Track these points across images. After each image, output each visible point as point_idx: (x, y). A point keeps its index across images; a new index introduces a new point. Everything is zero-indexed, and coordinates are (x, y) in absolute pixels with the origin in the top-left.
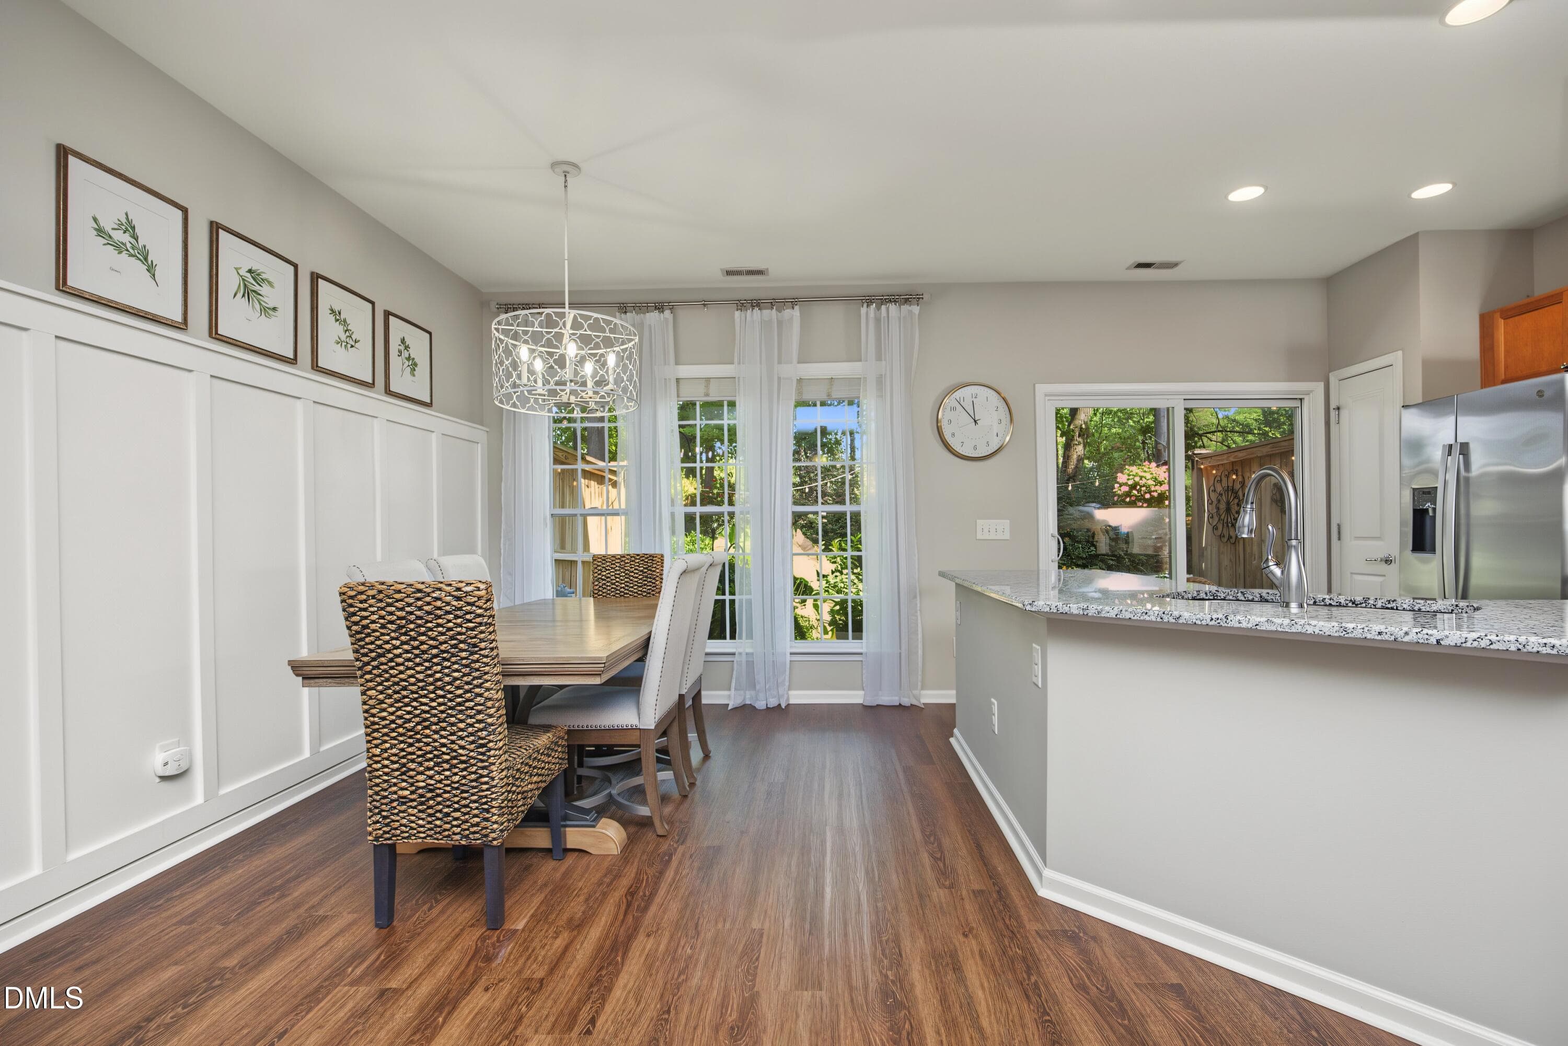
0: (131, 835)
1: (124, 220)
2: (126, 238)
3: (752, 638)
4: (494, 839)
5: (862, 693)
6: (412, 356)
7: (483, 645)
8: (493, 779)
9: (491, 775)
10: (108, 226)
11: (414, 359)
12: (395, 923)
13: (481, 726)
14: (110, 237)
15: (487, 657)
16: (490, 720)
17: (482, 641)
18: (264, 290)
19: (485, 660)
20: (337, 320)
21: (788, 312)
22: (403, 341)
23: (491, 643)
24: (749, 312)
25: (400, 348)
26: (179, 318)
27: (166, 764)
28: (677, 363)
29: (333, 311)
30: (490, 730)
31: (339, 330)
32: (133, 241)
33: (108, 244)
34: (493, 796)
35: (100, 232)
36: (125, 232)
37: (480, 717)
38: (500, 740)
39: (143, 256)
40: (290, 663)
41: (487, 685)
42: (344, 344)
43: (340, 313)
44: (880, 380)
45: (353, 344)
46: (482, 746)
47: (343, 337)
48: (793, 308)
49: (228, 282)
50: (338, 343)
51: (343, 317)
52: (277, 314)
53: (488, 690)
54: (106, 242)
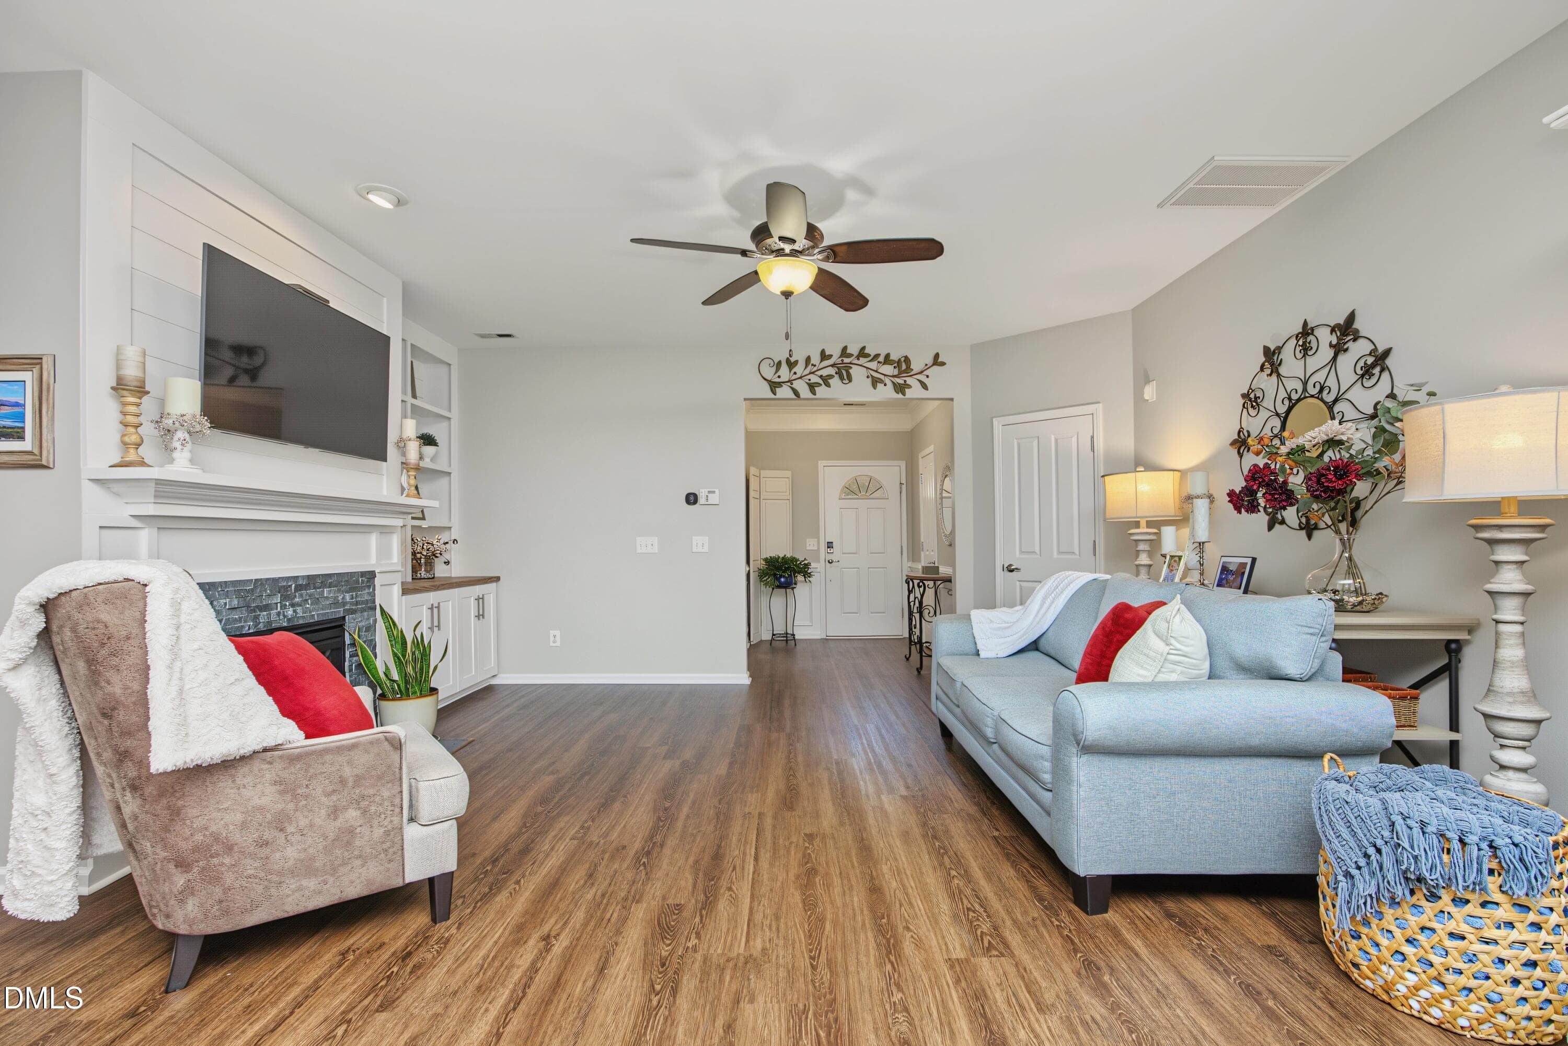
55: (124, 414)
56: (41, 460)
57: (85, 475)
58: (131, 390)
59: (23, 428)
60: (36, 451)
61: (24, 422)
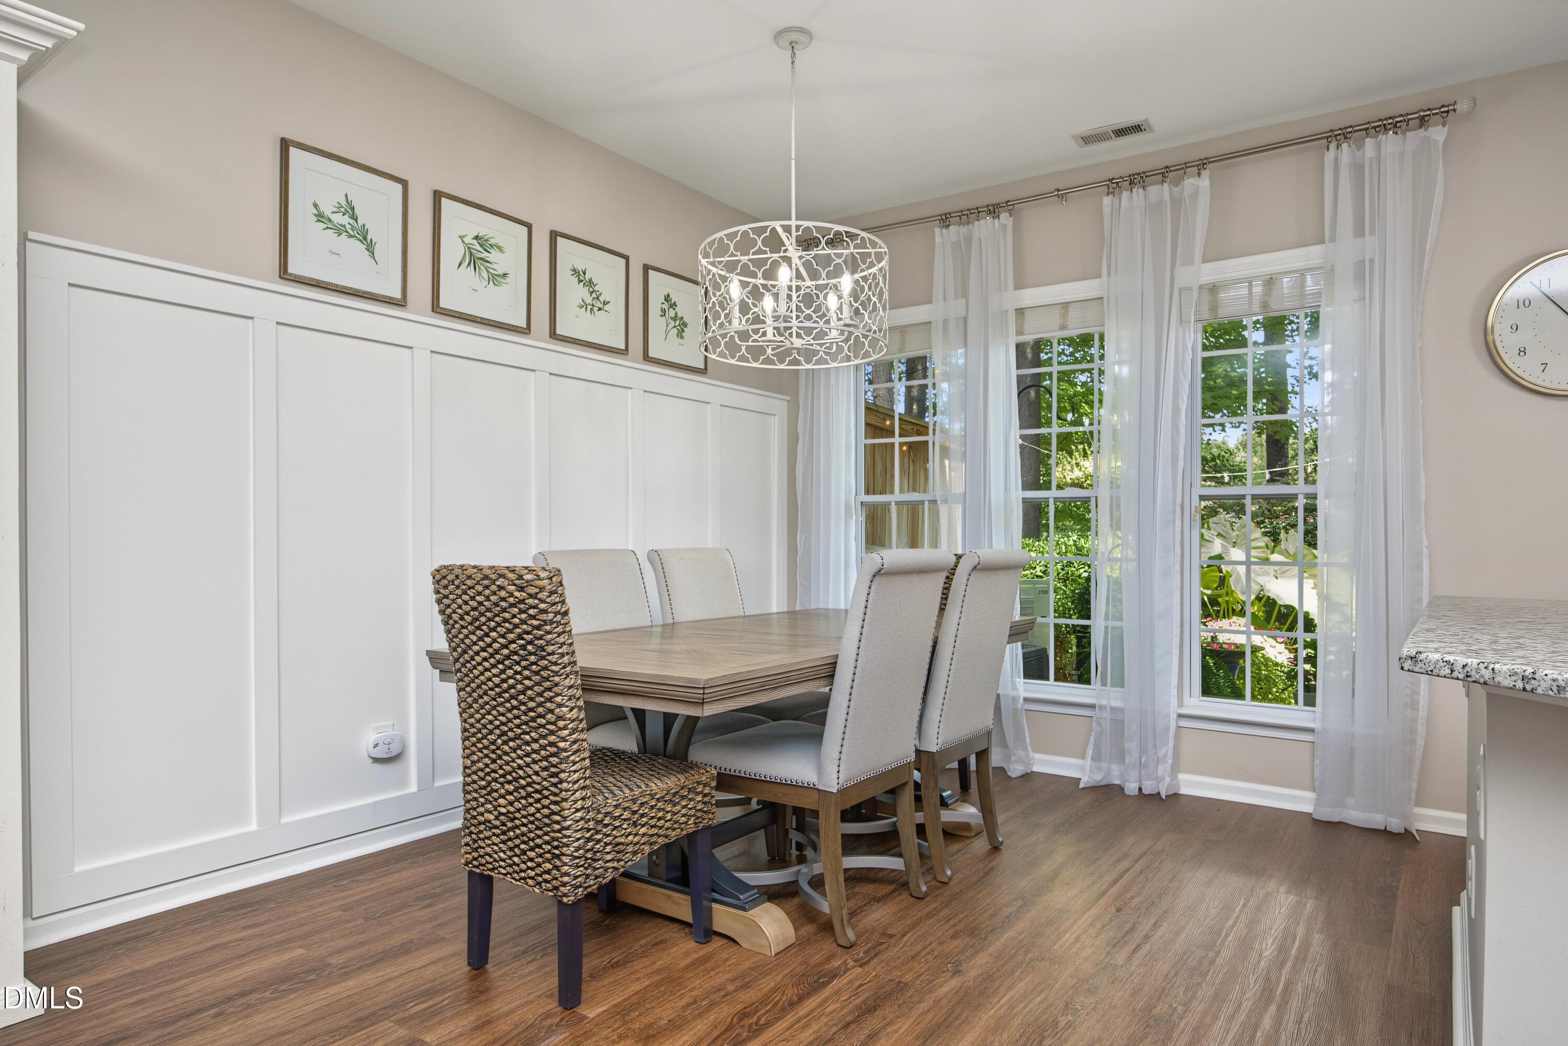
0: (335, 812)
1: (344, 203)
2: (345, 220)
3: (1122, 686)
4: (565, 895)
5: (1311, 795)
6: (680, 315)
7: (550, 649)
8: (565, 819)
9: (562, 813)
10: (327, 210)
11: (682, 318)
12: (488, 966)
13: (554, 750)
14: (330, 220)
15: (556, 664)
16: (562, 745)
17: (549, 643)
18: (494, 256)
19: (554, 668)
20: (580, 281)
21: (1190, 182)
22: (667, 298)
23: (560, 648)
24: (1125, 194)
25: (664, 306)
26: (397, 294)
27: (376, 746)
28: (1019, 286)
29: (575, 271)
30: (561, 757)
31: (583, 293)
32: (351, 221)
33: (328, 228)
34: (565, 840)
35: (320, 217)
36: (344, 214)
37: (552, 738)
38: (575, 772)
39: (363, 235)
40: (428, 653)
41: (559, 699)
42: (589, 307)
43: (584, 273)
44: (1361, 271)
45: (601, 306)
46: (555, 775)
47: (589, 300)
48: (1199, 174)
49: (451, 252)
50: (581, 307)
51: (588, 277)
52: (508, 280)
53: (560, 705)
54: (325, 226)
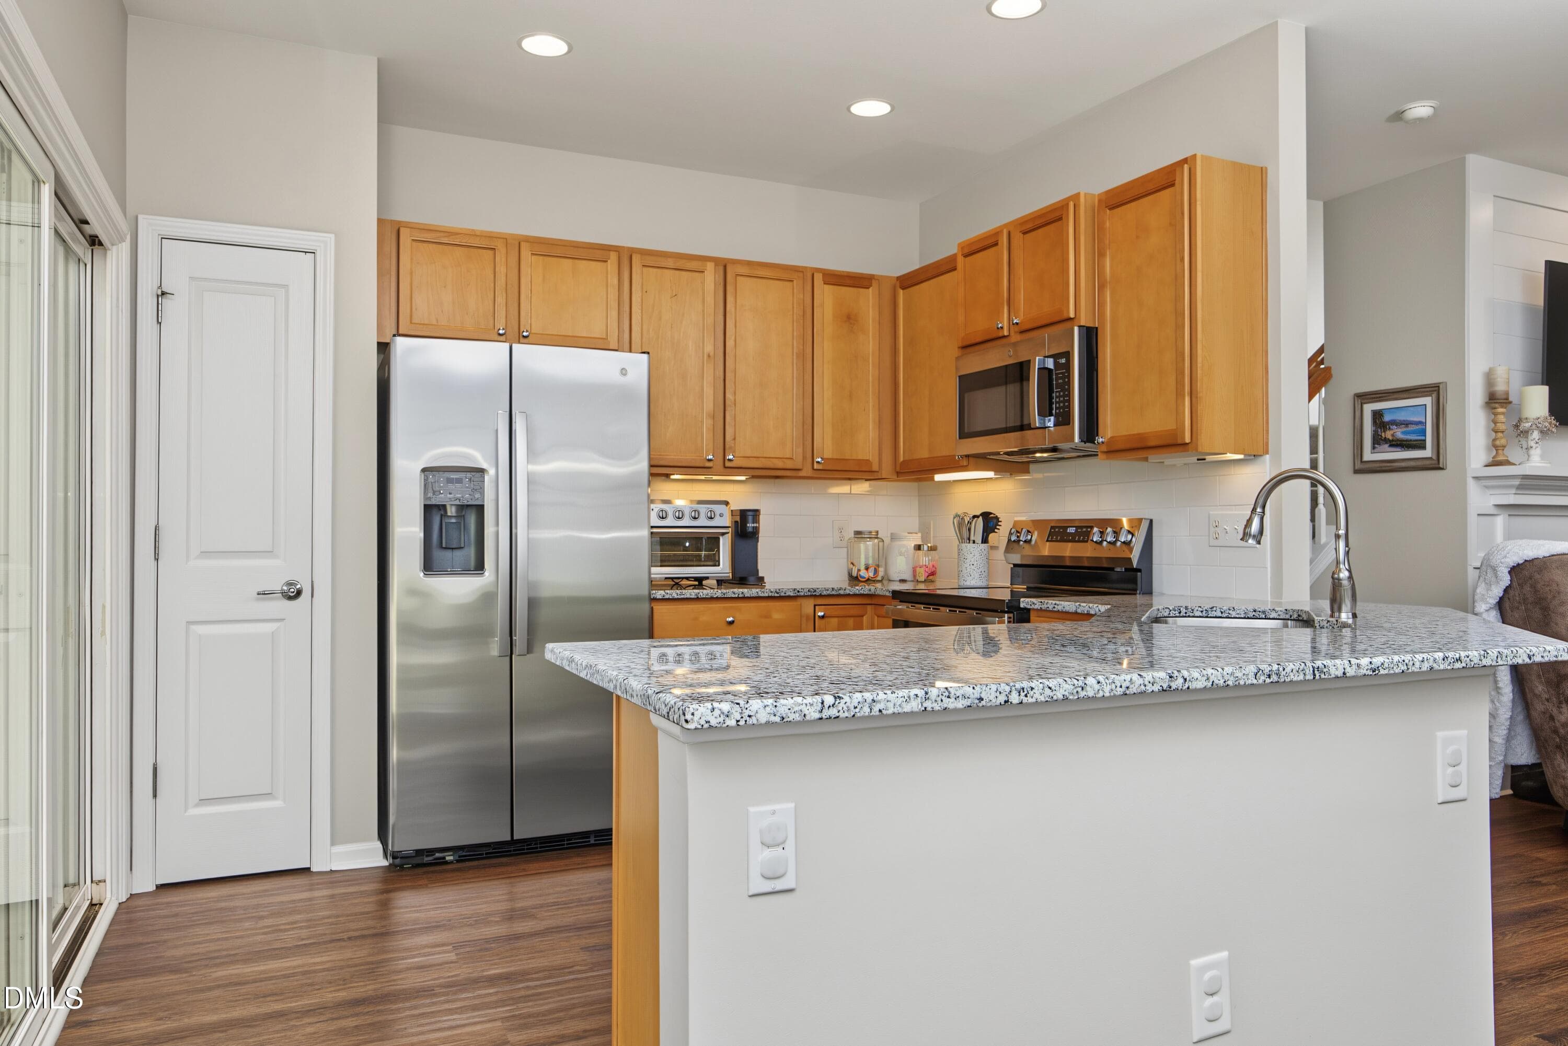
55: (1495, 422)
56: (1439, 463)
57: (1470, 474)
58: (1501, 403)
59: (1425, 440)
60: (1435, 457)
61: (1425, 436)
